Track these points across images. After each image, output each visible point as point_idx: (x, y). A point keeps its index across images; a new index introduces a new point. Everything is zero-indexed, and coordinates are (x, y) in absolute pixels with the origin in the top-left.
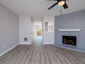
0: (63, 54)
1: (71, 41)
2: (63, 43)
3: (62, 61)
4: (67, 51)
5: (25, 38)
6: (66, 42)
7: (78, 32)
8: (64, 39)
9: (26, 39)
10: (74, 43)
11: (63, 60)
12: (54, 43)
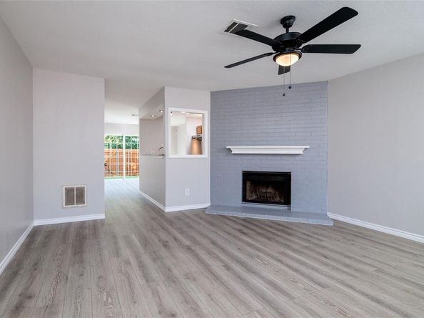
0: (269, 239)
1: (270, 190)
2: (245, 199)
3: (280, 258)
4: (271, 227)
5: (69, 192)
6: (254, 197)
7: (297, 158)
8: (248, 184)
9: (75, 196)
10: (278, 199)
11: (280, 253)
12: (210, 204)
